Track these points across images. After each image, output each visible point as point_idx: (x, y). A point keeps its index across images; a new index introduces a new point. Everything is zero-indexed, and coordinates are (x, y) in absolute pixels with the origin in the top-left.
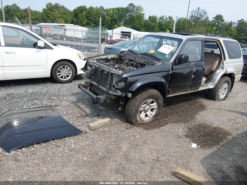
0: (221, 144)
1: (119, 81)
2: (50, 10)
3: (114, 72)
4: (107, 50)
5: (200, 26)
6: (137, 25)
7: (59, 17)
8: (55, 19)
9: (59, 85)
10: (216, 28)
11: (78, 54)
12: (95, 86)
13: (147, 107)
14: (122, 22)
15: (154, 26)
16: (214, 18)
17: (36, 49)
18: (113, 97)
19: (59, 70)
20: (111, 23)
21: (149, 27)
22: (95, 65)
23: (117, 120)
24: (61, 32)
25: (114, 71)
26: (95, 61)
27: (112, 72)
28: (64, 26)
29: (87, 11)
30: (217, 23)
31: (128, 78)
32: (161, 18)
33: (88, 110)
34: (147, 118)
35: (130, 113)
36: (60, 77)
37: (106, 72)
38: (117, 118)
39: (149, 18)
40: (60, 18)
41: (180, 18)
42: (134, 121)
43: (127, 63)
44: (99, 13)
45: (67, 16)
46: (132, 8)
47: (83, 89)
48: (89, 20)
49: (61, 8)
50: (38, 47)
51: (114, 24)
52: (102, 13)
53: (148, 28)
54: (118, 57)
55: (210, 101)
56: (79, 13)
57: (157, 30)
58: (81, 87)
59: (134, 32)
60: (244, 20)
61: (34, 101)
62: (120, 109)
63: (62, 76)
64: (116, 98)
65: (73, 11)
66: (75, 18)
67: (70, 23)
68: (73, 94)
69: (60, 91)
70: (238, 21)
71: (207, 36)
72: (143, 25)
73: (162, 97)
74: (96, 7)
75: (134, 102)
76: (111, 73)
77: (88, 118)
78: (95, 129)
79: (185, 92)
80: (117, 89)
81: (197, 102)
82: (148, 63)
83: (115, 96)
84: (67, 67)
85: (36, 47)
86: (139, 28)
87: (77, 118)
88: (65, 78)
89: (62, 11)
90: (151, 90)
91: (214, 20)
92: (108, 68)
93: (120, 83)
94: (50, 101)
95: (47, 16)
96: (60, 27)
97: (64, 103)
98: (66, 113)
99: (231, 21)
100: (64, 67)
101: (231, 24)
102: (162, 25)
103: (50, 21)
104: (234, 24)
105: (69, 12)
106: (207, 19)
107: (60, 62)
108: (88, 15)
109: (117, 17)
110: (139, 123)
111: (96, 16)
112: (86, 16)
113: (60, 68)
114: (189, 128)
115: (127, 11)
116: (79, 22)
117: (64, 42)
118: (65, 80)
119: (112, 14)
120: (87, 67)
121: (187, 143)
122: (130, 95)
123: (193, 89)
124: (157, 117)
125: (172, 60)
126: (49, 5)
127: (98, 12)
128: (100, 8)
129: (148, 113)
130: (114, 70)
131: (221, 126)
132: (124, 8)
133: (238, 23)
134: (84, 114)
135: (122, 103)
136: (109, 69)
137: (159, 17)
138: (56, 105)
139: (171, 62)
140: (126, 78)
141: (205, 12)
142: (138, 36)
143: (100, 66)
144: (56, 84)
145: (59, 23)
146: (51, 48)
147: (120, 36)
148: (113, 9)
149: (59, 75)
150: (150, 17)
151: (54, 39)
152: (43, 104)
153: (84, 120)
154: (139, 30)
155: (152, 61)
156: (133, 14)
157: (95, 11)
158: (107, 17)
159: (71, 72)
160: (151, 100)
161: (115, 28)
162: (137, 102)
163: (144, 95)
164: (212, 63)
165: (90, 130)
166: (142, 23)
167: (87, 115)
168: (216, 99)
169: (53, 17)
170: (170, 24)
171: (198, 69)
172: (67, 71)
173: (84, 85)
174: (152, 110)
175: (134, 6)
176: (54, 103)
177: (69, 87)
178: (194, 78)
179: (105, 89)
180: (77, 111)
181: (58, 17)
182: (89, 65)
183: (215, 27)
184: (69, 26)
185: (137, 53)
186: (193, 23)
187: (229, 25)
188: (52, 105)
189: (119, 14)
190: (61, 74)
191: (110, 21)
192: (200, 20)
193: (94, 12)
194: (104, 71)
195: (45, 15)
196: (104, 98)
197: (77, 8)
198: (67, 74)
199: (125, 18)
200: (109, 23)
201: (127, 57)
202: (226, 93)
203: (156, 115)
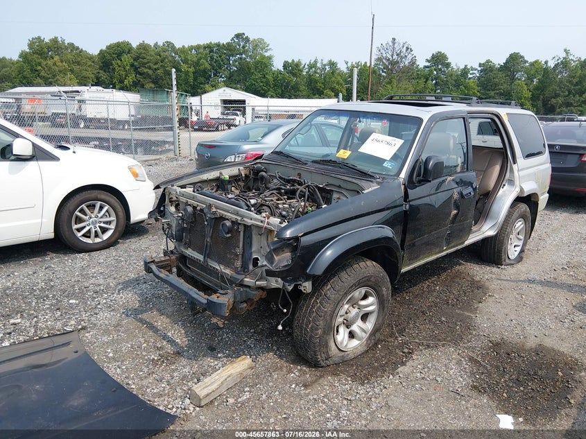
0: (572, 401)
1: (275, 250)
2: (40, 54)
3: (253, 222)
4: (203, 150)
5: (399, 81)
6: (257, 82)
7: (64, 72)
8: (54, 76)
9: (80, 260)
10: (434, 82)
11: (130, 168)
12: (194, 262)
13: (354, 311)
14: (221, 77)
15: (297, 84)
16: (427, 61)
17: (9, 162)
18: (256, 295)
19: (77, 217)
20: (195, 79)
21: (286, 87)
22: (190, 202)
23: (270, 359)
24: (72, 109)
25: (252, 218)
26: (189, 190)
27: (249, 221)
28: (78, 92)
29: (134, 54)
30: (435, 72)
31: (303, 239)
32: (312, 66)
33: (179, 335)
34: (355, 343)
35: (311, 337)
36: (84, 235)
37: (228, 224)
38: (269, 350)
39: (285, 67)
40: (65, 74)
41: (354, 63)
42: (320, 357)
43: (279, 189)
44: (165, 59)
45: (84, 68)
46: (242, 44)
47: (162, 275)
48: (141, 74)
49: (67, 49)
50: (13, 158)
51: (202, 83)
52: (170, 58)
53: (283, 89)
54: (248, 173)
55: (488, 268)
56: (114, 59)
57: (304, 93)
58: (154, 267)
59: (252, 100)
60: (491, 62)
61: (12, 321)
62: (280, 328)
63: (89, 231)
64: (264, 294)
65: (99, 54)
66: (105, 71)
67: (92, 85)
68: (127, 285)
69: (86, 277)
70: (480, 65)
71: (472, 106)
72: (271, 82)
73: (389, 280)
74: (156, 44)
75: (319, 305)
76: (245, 225)
77: (184, 361)
78: (212, 402)
79: (436, 254)
80: (270, 273)
81: (459, 275)
82: (339, 187)
83: (261, 291)
84: (101, 204)
85: (7, 156)
86: (263, 90)
87: (151, 367)
88: (97, 235)
89: (69, 56)
90: (362, 264)
91: (428, 64)
92: (234, 210)
93: (277, 256)
94: (59, 313)
95: (31, 70)
96: (69, 95)
97: (105, 317)
98: (115, 352)
99: (466, 66)
100: (92, 207)
101: (465, 72)
102: (316, 82)
103: (40, 81)
104: (471, 72)
105: (88, 58)
106: (414, 63)
107: (81, 194)
108: (136, 63)
109: (207, 65)
110: (336, 360)
111: (156, 64)
112: (132, 65)
113: (82, 211)
114: (471, 359)
115: (230, 50)
116: (115, 80)
117: (82, 132)
118: (98, 240)
119: (195, 59)
120: (164, 206)
121: (486, 413)
122: (307, 286)
123: (453, 244)
124: (378, 335)
125: (403, 175)
126: (36, 42)
127: (160, 56)
128: (164, 45)
129: (355, 328)
130: (253, 215)
131: (548, 343)
132: (223, 44)
133: (479, 69)
134: (169, 349)
135: (285, 311)
136: (237, 214)
137: (308, 63)
138: (80, 327)
139: (402, 180)
140: (297, 239)
141: (407, 48)
142: (270, 108)
143: (210, 206)
144: (73, 256)
145: (65, 85)
146: (52, 158)
147: (220, 110)
148: (198, 47)
149: (79, 230)
150: (286, 65)
151: (55, 125)
152: (42, 329)
153: (174, 371)
154: (263, 95)
155: (350, 179)
156: (245, 59)
157: (153, 53)
158: (184, 67)
159: (113, 218)
160: (363, 290)
161: (205, 93)
162: (327, 302)
163: (343, 280)
164: (485, 171)
165: (198, 409)
166: (270, 77)
167: (178, 354)
168: (504, 263)
169: (48, 72)
170: (333, 79)
171: (464, 193)
172: (102, 217)
173: (162, 261)
174: (365, 317)
175: (247, 40)
176: (73, 322)
177: (111, 261)
178: (456, 215)
179: (228, 271)
180: (146, 341)
181: (60, 71)
182: (170, 202)
183: (432, 80)
184: (89, 92)
185: (303, 160)
186: (383, 74)
187: (462, 75)
188: (68, 329)
189: (212, 58)
190: (84, 227)
191: (191, 75)
192: (399, 67)
193: (151, 56)
194: (222, 218)
195: (27, 69)
196: (232, 300)
197: (108, 47)
198: (102, 225)
199: (227, 68)
200: (191, 80)
201: (276, 171)
202: (521, 243)
203: (376, 330)
